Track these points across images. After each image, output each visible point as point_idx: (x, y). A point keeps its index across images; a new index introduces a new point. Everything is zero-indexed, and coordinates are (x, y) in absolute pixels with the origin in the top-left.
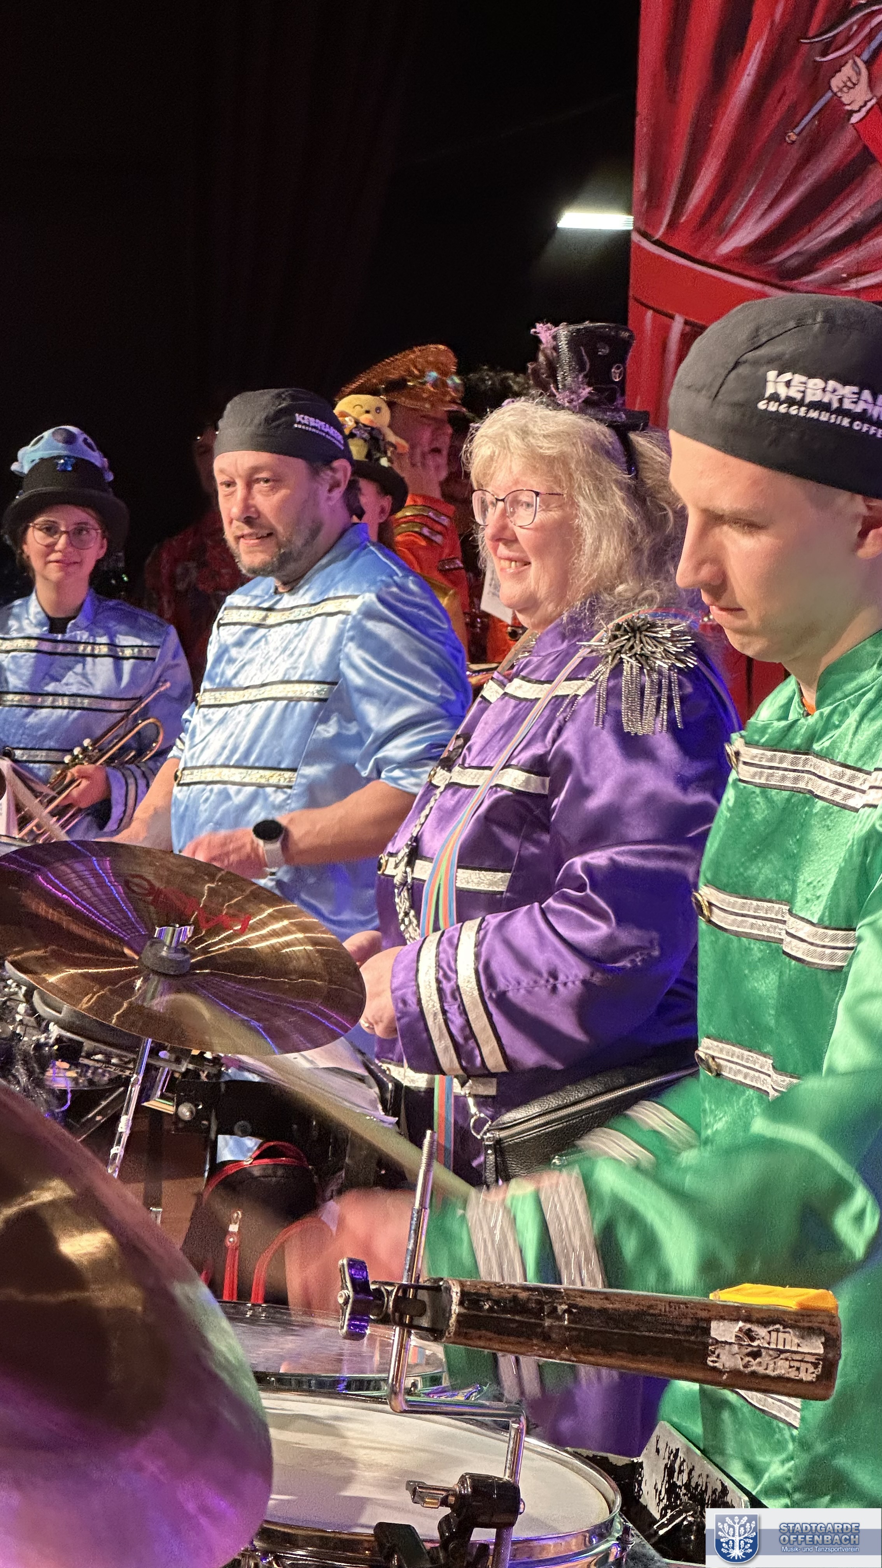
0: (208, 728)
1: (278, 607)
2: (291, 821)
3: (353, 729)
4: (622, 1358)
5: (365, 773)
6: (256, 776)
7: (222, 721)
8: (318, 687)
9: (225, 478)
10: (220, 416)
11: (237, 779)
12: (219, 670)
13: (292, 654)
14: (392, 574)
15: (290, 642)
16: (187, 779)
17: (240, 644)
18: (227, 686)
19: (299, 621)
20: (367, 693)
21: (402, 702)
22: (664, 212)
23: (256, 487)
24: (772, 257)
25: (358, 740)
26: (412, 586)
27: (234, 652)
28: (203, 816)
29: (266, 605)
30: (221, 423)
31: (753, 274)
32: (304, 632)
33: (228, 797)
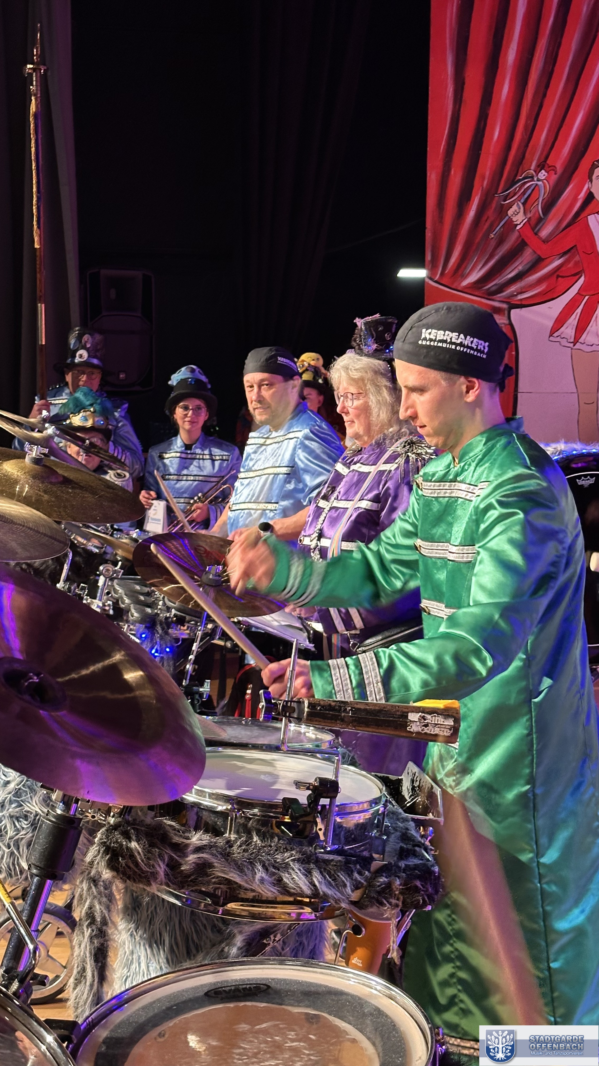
0: (243, 487)
1: (271, 437)
2: (274, 523)
3: (301, 486)
4: (373, 728)
5: (305, 504)
6: (262, 506)
7: (248, 484)
8: (286, 469)
9: (249, 384)
10: (246, 358)
11: (254, 507)
12: (247, 464)
13: (276, 456)
14: (316, 421)
15: (275, 451)
16: (234, 508)
17: (255, 452)
18: (250, 470)
19: (279, 442)
20: (306, 471)
21: (320, 474)
22: (438, 269)
23: (263, 387)
24: (485, 286)
25: (302, 491)
26: (324, 426)
27: (253, 456)
28: (241, 524)
29: (265, 436)
30: (246, 361)
31: (476, 293)
32: (280, 446)
33: (250, 515)
